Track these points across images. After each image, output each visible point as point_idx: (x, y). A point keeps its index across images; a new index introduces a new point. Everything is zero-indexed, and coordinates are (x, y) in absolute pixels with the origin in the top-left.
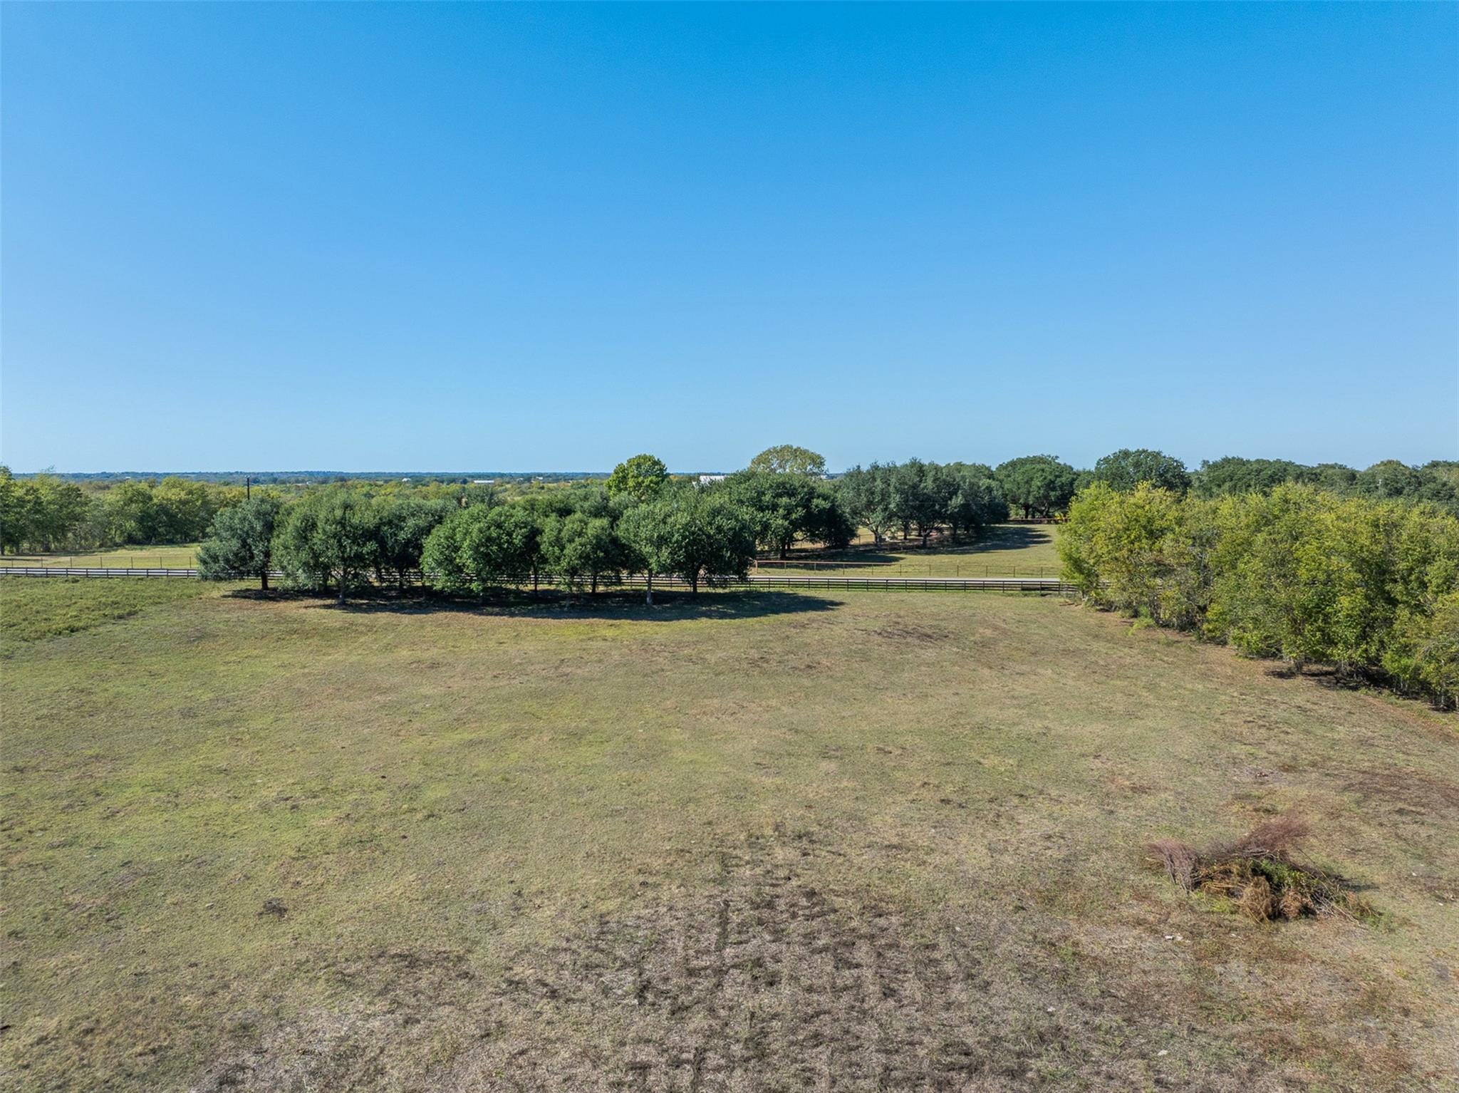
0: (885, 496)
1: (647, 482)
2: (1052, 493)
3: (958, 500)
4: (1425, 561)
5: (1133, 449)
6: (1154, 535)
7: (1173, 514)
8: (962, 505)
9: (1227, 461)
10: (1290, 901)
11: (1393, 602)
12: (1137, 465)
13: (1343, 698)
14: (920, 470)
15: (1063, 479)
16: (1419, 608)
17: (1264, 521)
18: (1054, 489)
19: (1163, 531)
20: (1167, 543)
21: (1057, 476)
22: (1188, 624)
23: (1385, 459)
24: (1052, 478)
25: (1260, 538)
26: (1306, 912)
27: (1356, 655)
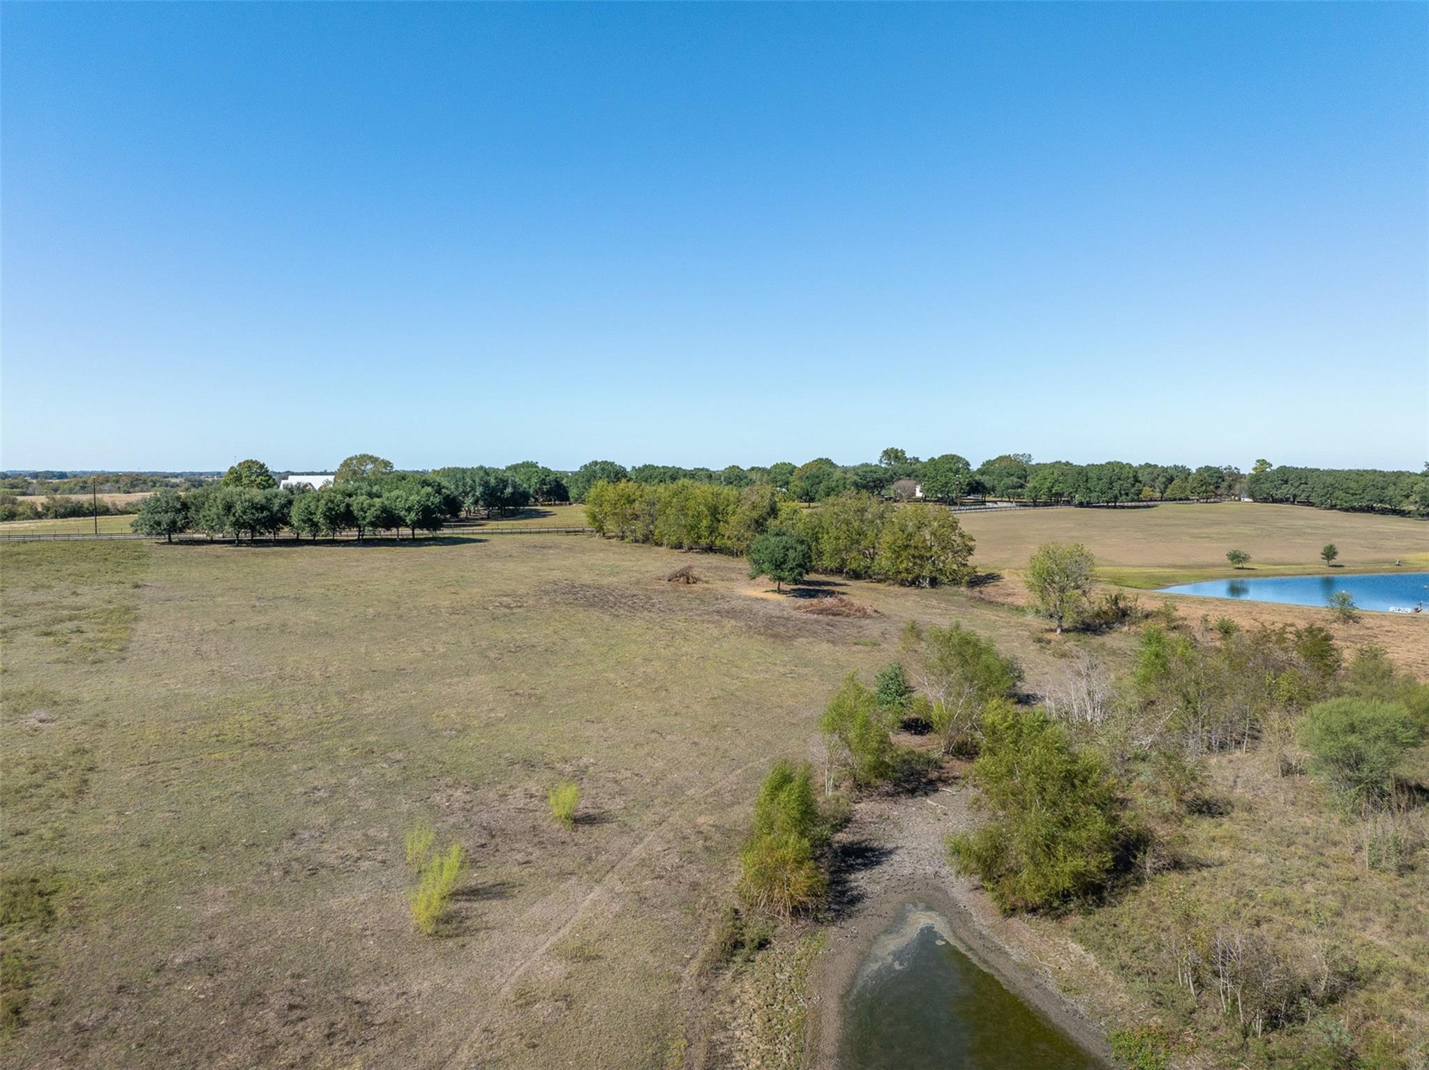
0: (473, 489)
1: (258, 480)
2: (544, 487)
3: (509, 490)
4: (728, 506)
5: (599, 461)
6: (632, 502)
7: (638, 493)
8: (512, 493)
9: (645, 466)
10: (691, 580)
11: (719, 521)
12: (603, 469)
13: (705, 556)
14: (487, 472)
15: (551, 477)
16: (726, 522)
17: (675, 494)
18: (545, 484)
19: (634, 501)
20: (637, 505)
21: (546, 476)
22: (646, 540)
23: (731, 465)
24: (543, 477)
25: (675, 500)
26: (694, 583)
27: (708, 541)
